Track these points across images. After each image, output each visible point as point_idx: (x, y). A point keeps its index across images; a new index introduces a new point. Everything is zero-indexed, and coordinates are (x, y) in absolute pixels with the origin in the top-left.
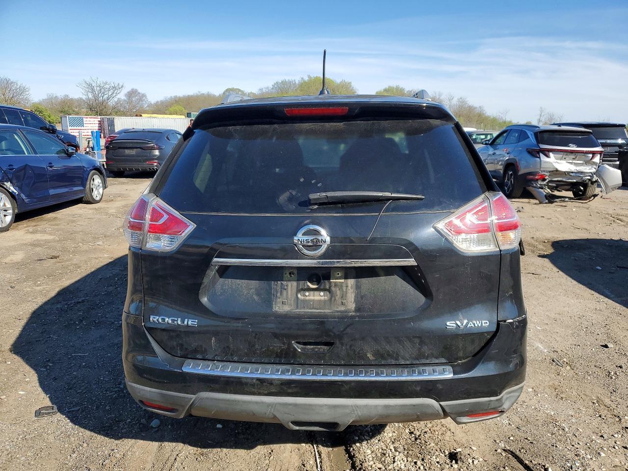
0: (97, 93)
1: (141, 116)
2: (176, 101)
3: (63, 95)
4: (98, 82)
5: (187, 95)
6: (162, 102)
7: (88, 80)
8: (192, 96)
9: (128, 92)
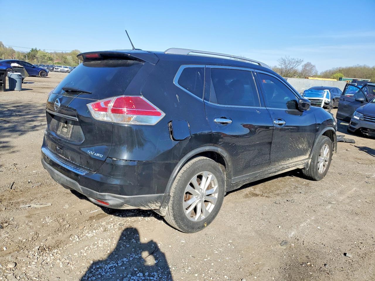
0: (287, 65)
1: (308, 78)
2: (340, 70)
3: (274, 66)
4: (289, 59)
5: (348, 67)
6: (330, 71)
7: (284, 57)
8: (352, 68)
9: (305, 64)
